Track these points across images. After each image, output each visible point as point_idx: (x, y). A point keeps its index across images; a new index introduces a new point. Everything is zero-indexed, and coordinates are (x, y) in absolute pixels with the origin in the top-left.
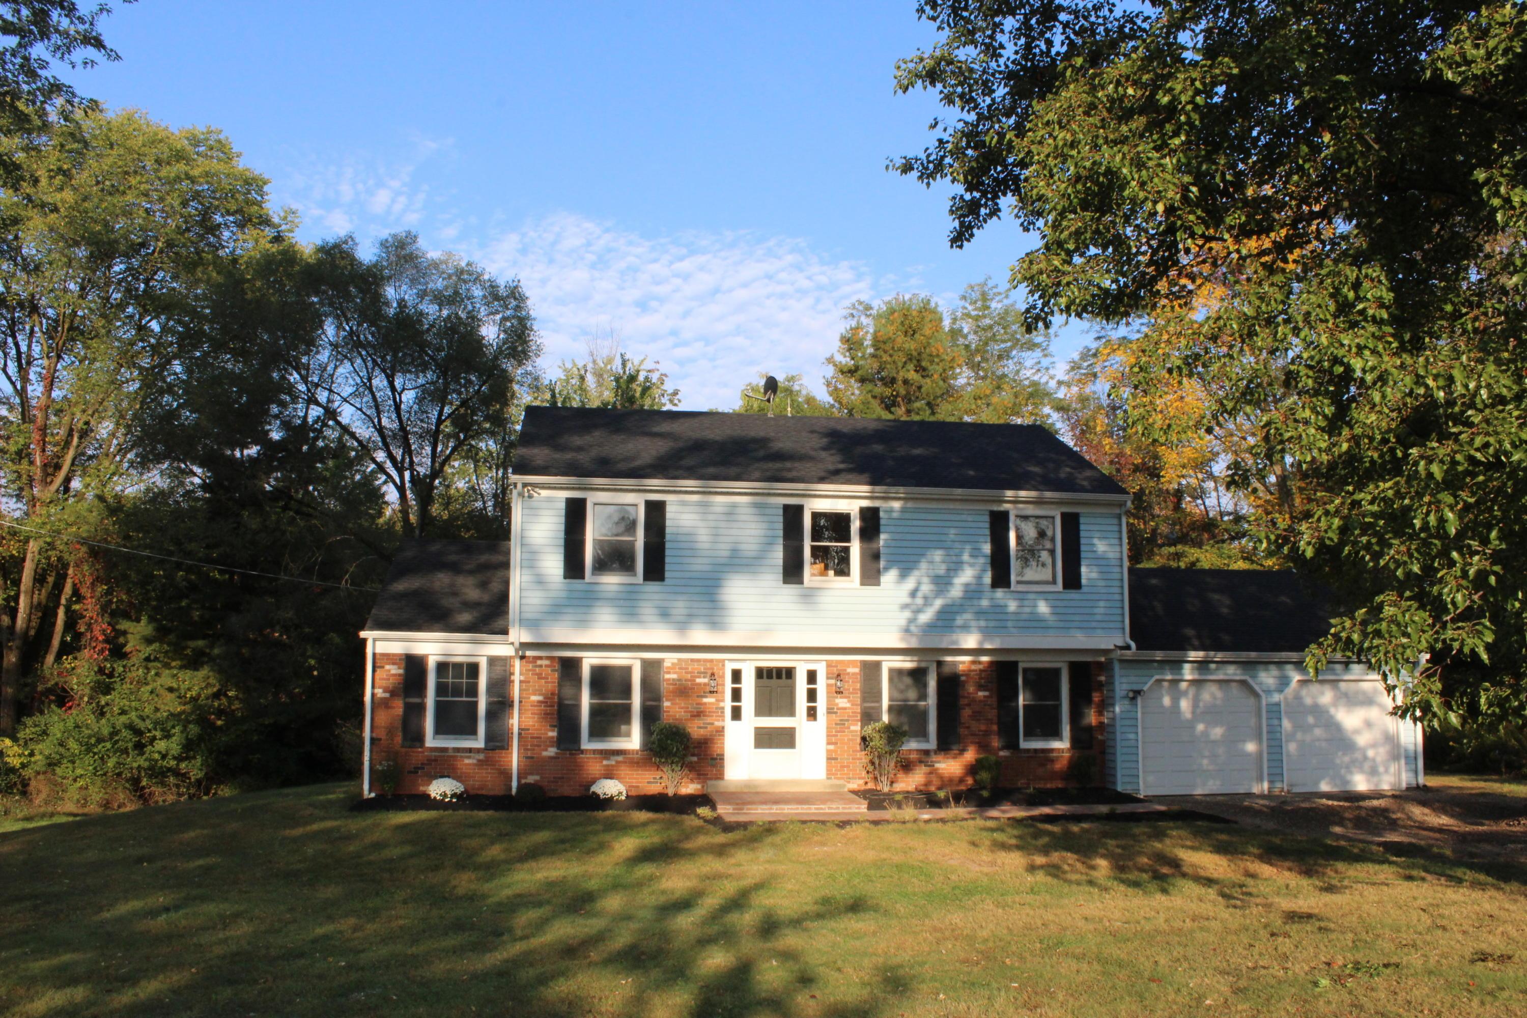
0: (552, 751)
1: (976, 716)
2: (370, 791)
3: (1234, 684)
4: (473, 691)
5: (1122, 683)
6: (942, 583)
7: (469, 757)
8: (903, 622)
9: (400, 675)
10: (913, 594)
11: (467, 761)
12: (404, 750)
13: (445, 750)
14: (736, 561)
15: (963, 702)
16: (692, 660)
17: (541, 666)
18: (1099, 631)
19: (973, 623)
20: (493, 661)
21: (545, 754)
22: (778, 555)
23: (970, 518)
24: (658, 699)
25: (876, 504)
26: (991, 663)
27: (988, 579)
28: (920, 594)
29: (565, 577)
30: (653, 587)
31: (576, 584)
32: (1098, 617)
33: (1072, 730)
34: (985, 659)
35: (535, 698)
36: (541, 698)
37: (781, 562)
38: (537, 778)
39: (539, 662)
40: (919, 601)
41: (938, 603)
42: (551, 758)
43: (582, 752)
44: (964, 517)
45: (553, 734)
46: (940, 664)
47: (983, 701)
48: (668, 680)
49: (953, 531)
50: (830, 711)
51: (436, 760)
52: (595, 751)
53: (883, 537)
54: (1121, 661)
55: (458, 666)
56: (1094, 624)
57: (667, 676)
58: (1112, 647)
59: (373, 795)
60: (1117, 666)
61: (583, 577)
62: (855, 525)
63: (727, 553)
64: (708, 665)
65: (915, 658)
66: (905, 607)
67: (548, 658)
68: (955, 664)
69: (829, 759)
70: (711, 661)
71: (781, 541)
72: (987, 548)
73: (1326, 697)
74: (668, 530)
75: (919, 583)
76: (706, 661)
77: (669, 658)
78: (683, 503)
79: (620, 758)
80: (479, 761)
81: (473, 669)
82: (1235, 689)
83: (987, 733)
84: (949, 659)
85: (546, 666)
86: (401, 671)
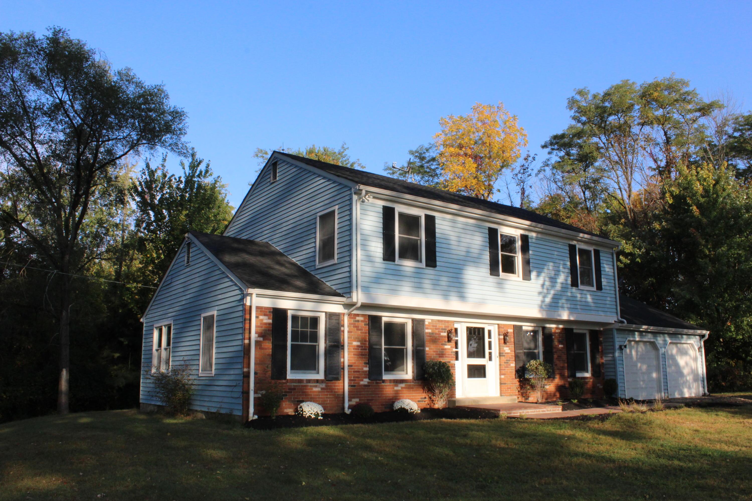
0: (366, 381)
1: (559, 357)
2: (254, 414)
3: (648, 344)
4: (315, 337)
5: (618, 340)
6: (553, 280)
7: (316, 386)
8: (539, 303)
9: (269, 324)
10: (543, 285)
11: (315, 389)
12: (273, 381)
13: (300, 381)
14: (469, 259)
15: (554, 350)
16: (439, 321)
17: (358, 321)
18: (608, 313)
19: (565, 306)
20: (330, 316)
21: (362, 383)
22: (487, 257)
23: (562, 247)
24: (423, 345)
25: (526, 233)
26: (563, 329)
27: (569, 282)
28: (545, 287)
29: (384, 259)
30: (430, 271)
31: (390, 265)
32: (608, 306)
33: (592, 367)
34: (561, 326)
35: (355, 343)
36: (358, 344)
37: (488, 262)
38: (357, 400)
39: (358, 318)
40: (545, 291)
41: (552, 292)
42: (365, 386)
43: (384, 381)
44: (559, 246)
45: (366, 369)
46: (544, 328)
47: (561, 350)
48: (427, 333)
49: (556, 253)
50: (501, 355)
51: (295, 389)
52: (390, 381)
53: (531, 252)
54: (618, 330)
55: (304, 319)
56: (606, 310)
57: (427, 331)
58: (613, 322)
59: (256, 417)
60: (615, 332)
61: (394, 261)
62: (519, 244)
63: (463, 253)
64: (447, 324)
65: (535, 325)
66: (540, 293)
67: (363, 315)
68: (550, 328)
69: (501, 384)
70: (448, 322)
71: (488, 249)
72: (568, 263)
73: (674, 350)
74: (437, 235)
75: (545, 281)
76: (445, 321)
77: (428, 319)
78: (444, 219)
79: (403, 385)
80: (322, 389)
81: (315, 321)
82: (649, 347)
83: (563, 368)
84: (548, 326)
85: (362, 321)
86: (270, 321)
